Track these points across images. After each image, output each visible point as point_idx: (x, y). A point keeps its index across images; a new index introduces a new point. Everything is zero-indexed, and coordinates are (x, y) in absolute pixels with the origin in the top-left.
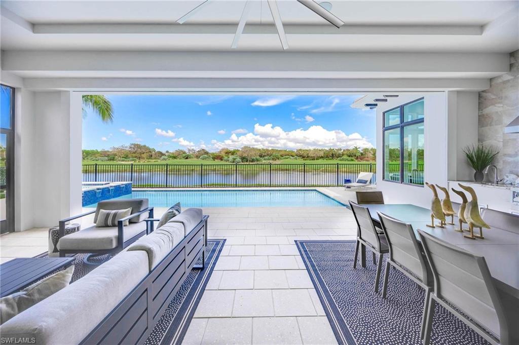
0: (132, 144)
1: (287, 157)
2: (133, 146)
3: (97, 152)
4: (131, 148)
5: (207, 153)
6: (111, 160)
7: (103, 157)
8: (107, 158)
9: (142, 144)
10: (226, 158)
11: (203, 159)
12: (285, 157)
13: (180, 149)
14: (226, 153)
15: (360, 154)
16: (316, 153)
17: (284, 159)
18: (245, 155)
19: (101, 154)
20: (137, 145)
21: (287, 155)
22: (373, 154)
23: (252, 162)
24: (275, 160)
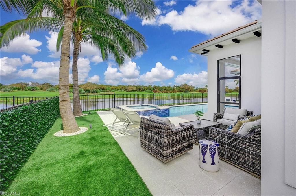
1: (116, 90)
11: (50, 91)
12: (114, 90)
15: (153, 89)
16: (133, 88)
17: (114, 91)
18: (88, 88)
21: (115, 89)
22: (158, 89)
23: (93, 93)
24: (109, 92)
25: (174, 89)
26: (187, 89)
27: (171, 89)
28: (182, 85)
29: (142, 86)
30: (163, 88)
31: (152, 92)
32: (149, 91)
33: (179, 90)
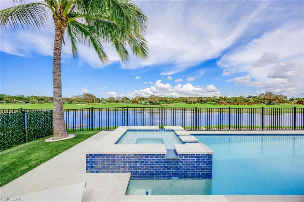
0: (84, 94)
2: (84, 95)
4: (83, 96)
5: (128, 99)
7: (65, 101)
8: (67, 102)
9: (90, 94)
10: (140, 102)
11: (126, 103)
13: (112, 97)
14: (139, 99)
15: (218, 100)
16: (193, 99)
18: (152, 100)
20: (87, 94)
21: (176, 101)
22: (226, 101)
23: (156, 105)
24: (169, 104)
25: (249, 100)
26: (272, 100)
27: (244, 100)
28: (263, 94)
29: (204, 98)
30: (231, 99)
31: (216, 104)
32: (213, 103)
33: (258, 101)
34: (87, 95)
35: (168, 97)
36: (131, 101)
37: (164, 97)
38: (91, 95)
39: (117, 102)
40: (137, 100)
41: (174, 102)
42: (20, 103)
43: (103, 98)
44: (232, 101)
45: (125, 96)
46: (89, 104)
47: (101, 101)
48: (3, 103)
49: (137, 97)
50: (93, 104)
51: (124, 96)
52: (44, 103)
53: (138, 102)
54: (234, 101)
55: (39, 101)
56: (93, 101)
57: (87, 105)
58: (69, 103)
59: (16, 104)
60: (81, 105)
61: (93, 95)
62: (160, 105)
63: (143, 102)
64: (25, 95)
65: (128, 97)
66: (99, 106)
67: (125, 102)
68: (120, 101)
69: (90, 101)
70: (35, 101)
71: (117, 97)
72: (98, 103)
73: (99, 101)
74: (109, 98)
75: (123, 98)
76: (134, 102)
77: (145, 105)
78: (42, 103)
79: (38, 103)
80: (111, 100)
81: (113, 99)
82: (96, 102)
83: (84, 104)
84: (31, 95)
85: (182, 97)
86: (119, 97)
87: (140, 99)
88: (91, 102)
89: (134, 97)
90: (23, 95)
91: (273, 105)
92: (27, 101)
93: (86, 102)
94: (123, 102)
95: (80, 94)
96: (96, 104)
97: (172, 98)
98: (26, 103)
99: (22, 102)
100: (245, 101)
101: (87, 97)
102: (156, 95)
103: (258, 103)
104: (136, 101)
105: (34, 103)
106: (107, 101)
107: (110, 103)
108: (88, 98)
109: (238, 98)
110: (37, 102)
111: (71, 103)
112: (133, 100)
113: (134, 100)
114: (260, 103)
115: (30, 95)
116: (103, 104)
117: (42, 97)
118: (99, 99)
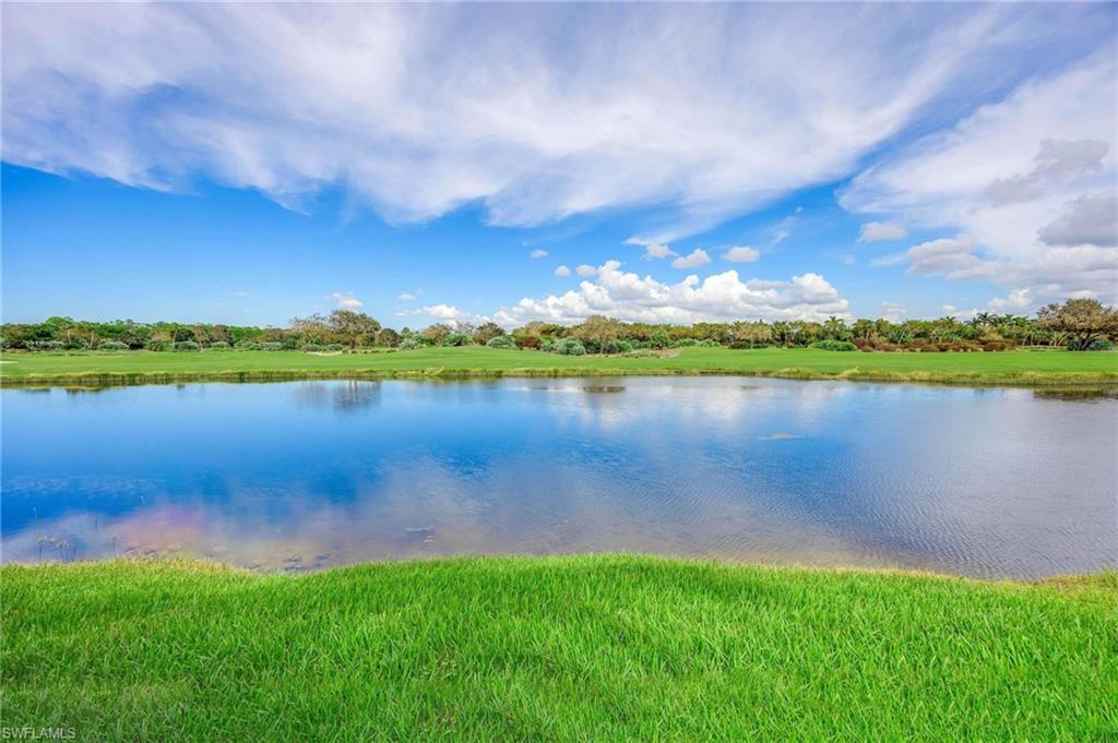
0: (337, 313)
1: (687, 340)
2: (338, 316)
3: (259, 332)
4: (334, 320)
5: (500, 332)
6: (288, 348)
7: (271, 341)
8: (279, 344)
9: (358, 313)
10: (547, 343)
11: (495, 345)
12: (682, 341)
14: (544, 332)
15: (850, 334)
16: (755, 331)
17: (681, 345)
18: (595, 337)
19: (267, 336)
20: (347, 313)
21: (685, 337)
22: (885, 339)
23: (609, 352)
24: (661, 348)
25: (981, 333)
26: (1096, 331)
27: (959, 333)
28: (1052, 307)
29: (794, 325)
30: (908, 327)
31: (849, 349)
32: (836, 346)
33: (1020, 336)
34: (348, 317)
35: (651, 324)
36: (513, 339)
37: (635, 324)
38: (363, 316)
39: (459, 344)
40: (535, 333)
41: (678, 343)
42: (111, 347)
43: (406, 330)
44: (910, 337)
45: (490, 321)
46: (356, 350)
47: (402, 338)
48: (53, 347)
49: (532, 324)
50: (369, 351)
51: (486, 319)
52: (195, 348)
53: (539, 341)
54: (918, 335)
55: (179, 339)
56: (372, 339)
57: (346, 355)
58: (286, 348)
59: (98, 352)
60: (325, 354)
61: (368, 315)
62: (627, 353)
63: (560, 343)
64: (135, 321)
65: (500, 324)
66: (392, 358)
67: (489, 342)
68: (470, 339)
69: (359, 339)
70: (163, 340)
71: (460, 326)
72: (389, 349)
73: (393, 339)
74: (427, 327)
75: (481, 328)
76: (526, 342)
77: (568, 353)
78: (190, 348)
79: (176, 347)
80: (437, 337)
81: (445, 331)
82: (381, 345)
83: (337, 353)
84: (158, 321)
85: (708, 322)
86: (468, 325)
87: (547, 331)
88: (363, 345)
89: (523, 325)
90: (129, 321)
91: (1096, 352)
92: (135, 342)
93: (347, 344)
94: (483, 343)
95: (322, 315)
96: (382, 349)
97: (668, 328)
98: (134, 347)
99: (119, 343)
100: (965, 336)
101: (347, 325)
102: (608, 315)
103: (1020, 343)
104: (532, 338)
105: (159, 347)
106: (423, 341)
107: (434, 349)
108: (352, 327)
109: (936, 324)
110: (173, 344)
111: (292, 347)
112: (520, 335)
113: (522, 334)
114: (1028, 343)
115: (153, 321)
116: (409, 352)
117: (193, 326)
118: (392, 332)
